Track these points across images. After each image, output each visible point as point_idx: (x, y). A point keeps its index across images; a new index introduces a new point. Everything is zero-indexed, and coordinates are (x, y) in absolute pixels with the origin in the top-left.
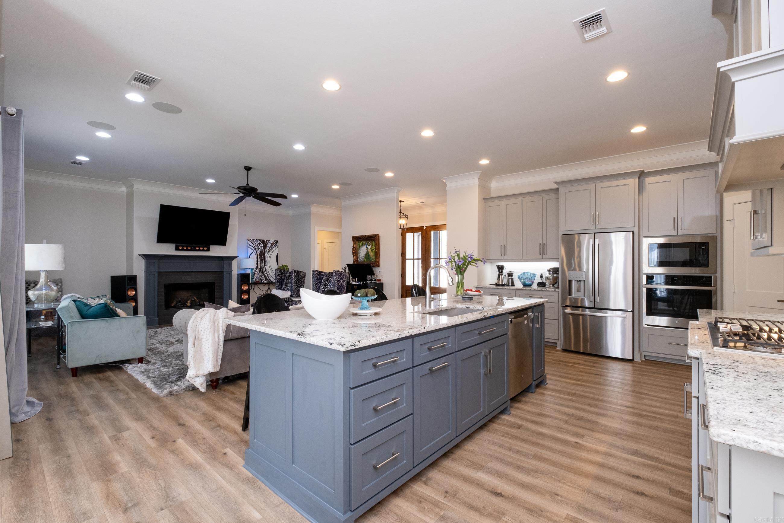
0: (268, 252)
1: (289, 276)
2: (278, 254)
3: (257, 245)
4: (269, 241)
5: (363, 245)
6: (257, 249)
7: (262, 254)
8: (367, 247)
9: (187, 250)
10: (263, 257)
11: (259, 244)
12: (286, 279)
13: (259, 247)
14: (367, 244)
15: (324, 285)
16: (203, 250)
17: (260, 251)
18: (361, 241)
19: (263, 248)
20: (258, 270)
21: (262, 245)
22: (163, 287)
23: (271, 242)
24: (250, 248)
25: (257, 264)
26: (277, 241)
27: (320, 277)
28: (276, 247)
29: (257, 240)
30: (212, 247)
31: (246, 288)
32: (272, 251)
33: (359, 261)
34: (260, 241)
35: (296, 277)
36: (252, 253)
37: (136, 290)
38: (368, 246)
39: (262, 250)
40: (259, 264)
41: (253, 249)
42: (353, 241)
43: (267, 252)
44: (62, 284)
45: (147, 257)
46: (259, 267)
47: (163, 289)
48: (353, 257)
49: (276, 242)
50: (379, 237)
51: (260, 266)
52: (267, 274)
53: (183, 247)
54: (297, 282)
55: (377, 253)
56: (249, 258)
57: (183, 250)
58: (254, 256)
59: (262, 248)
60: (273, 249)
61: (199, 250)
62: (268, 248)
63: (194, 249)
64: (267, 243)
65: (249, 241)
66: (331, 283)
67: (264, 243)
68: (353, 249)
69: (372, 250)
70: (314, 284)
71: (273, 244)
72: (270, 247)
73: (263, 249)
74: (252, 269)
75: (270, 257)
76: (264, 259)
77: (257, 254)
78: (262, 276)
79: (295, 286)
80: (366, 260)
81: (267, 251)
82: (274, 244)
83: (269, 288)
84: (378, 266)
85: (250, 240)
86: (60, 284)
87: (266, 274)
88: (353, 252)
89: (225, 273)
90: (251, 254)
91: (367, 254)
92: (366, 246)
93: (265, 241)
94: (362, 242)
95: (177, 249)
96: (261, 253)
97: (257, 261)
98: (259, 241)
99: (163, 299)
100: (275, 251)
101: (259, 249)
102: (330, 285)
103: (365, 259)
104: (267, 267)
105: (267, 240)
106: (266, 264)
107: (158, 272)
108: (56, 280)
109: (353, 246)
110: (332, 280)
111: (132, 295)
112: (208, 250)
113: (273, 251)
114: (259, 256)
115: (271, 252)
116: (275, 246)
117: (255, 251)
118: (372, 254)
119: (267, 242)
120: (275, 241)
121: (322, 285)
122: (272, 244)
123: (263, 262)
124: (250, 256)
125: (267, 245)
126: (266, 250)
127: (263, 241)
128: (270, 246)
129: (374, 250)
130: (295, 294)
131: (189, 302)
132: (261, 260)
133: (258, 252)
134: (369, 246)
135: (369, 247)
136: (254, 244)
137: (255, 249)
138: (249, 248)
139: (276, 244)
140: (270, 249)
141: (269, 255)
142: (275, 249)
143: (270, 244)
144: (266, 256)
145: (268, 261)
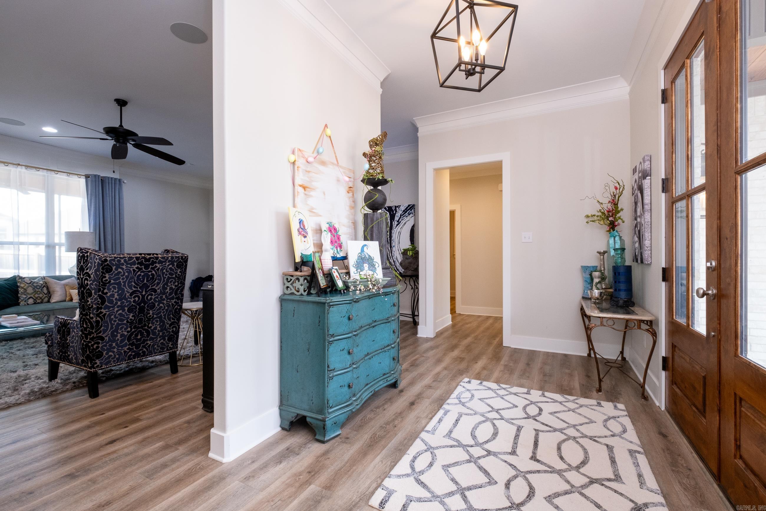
0: (397, 225)
2: (413, 226)
4: (399, 207)
10: (388, 233)
19: (389, 219)
21: (388, 214)
23: (403, 208)
26: (414, 206)
28: (411, 215)
32: (403, 222)
43: (395, 226)
49: (410, 208)
52: (394, 262)
60: (406, 219)
64: (396, 211)
67: (392, 211)
71: (405, 211)
72: (400, 217)
75: (400, 233)
76: (391, 237)
81: (395, 223)
82: (409, 210)
93: (394, 208)
104: (394, 249)
105: (395, 206)
106: (393, 245)
115: (401, 225)
116: (409, 215)
119: (396, 209)
120: (409, 205)
122: (403, 211)
123: (388, 241)
125: (395, 214)
126: (393, 223)
128: (401, 215)
139: (411, 210)
140: (400, 220)
141: (399, 230)
142: (408, 218)
143: (401, 212)
144: (393, 232)
145: (396, 240)
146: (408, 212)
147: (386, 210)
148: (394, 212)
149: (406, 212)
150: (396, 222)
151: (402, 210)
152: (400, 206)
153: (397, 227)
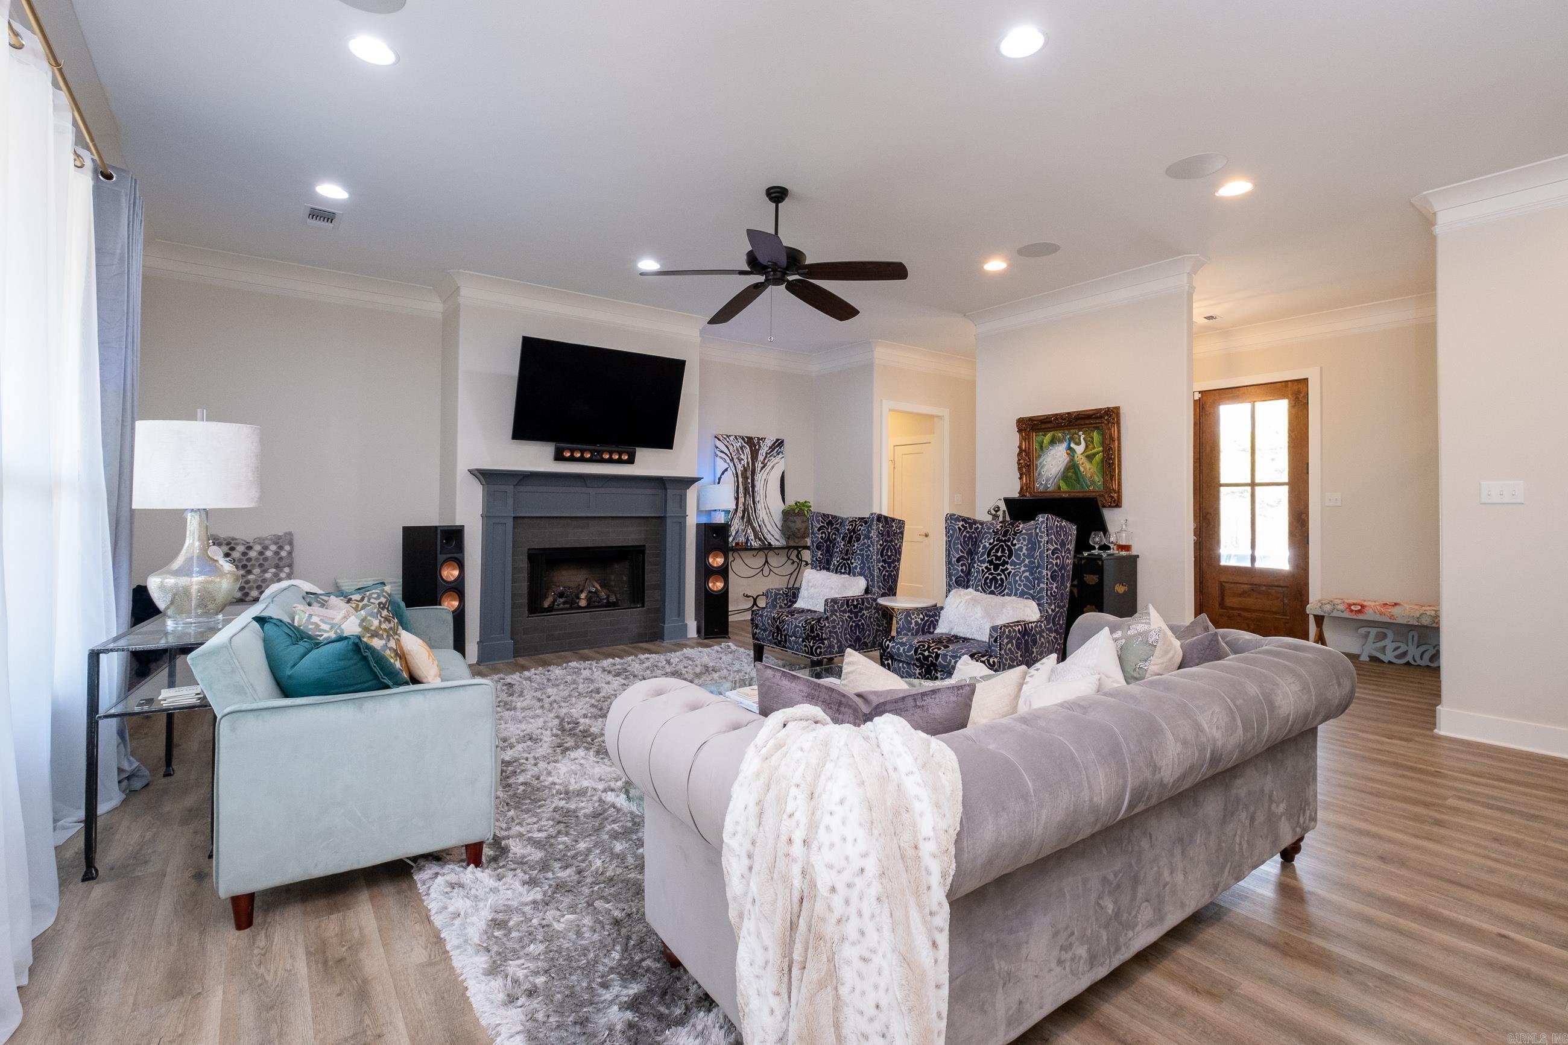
0: (762, 469)
1: (854, 531)
2: (783, 473)
3: (737, 449)
4: (763, 439)
5: (1053, 442)
6: (736, 461)
7: (749, 474)
8: (1070, 448)
9: (582, 460)
10: (749, 481)
11: (741, 448)
12: (843, 539)
13: (742, 456)
14: (1071, 439)
15: (991, 562)
16: (620, 461)
17: (744, 465)
18: (1046, 431)
19: (749, 457)
20: (740, 514)
21: (747, 450)
22: (525, 558)
23: (769, 443)
24: (721, 458)
25: (737, 499)
26: (783, 442)
27: (970, 537)
28: (781, 456)
29: (736, 437)
30: (640, 453)
31: (717, 561)
32: (770, 464)
33: (1041, 489)
34: (743, 439)
35: (880, 534)
36: (726, 470)
37: (461, 566)
38: (1073, 445)
39: (748, 463)
40: (741, 500)
41: (728, 460)
42: (1020, 431)
43: (759, 469)
44: (292, 548)
45: (487, 476)
46: (741, 505)
47: (524, 564)
48: (1021, 478)
49: (779, 444)
50: (1118, 415)
51: (744, 504)
52: (759, 526)
53: (572, 451)
54: (883, 550)
55: (1110, 463)
56: (719, 483)
57: (572, 459)
58: (729, 478)
59: (747, 458)
60: (774, 460)
61: (610, 461)
62: (761, 458)
63: (598, 457)
64: (760, 446)
65: (719, 440)
66: (1018, 557)
67: (752, 444)
68: (1019, 454)
69: (1090, 458)
70: (954, 560)
71: (772, 448)
72: (766, 457)
73: (750, 460)
74: (727, 512)
75: (766, 481)
76: (753, 486)
77: (737, 474)
78: (749, 531)
79: (878, 561)
80: (1064, 487)
81: (759, 465)
82: (777, 447)
83: (767, 562)
84: (1117, 504)
85: (721, 438)
86: (287, 548)
87: (756, 525)
88: (1019, 464)
89: (669, 521)
90: (723, 473)
91: (1071, 470)
92: (1065, 445)
93: (756, 441)
94: (1049, 435)
95: (559, 457)
96: (745, 470)
97: (737, 492)
98: (740, 440)
99: (524, 587)
100: (778, 466)
101: (740, 460)
102: (1013, 564)
103: (1062, 484)
104: (759, 506)
105: (758, 438)
106: (757, 500)
107: (514, 518)
108: (280, 537)
109: (1020, 447)
110: (1021, 549)
111: (453, 579)
112: (631, 461)
113: (773, 467)
114: (740, 480)
115: (768, 468)
116: (778, 454)
117: (731, 465)
118: (1089, 469)
119: (759, 443)
120: (777, 440)
121: (983, 562)
122: (770, 448)
123: (749, 494)
124: (720, 479)
125: (759, 450)
126: (756, 465)
127: (750, 441)
128: (766, 453)
129: (1098, 458)
130: (879, 587)
131: (583, 596)
132: (746, 489)
133: (740, 468)
134: (1078, 444)
135: (1079, 449)
136: (731, 447)
137: (732, 460)
138: (718, 459)
139: (780, 448)
140: (766, 461)
141: (764, 477)
142: (777, 459)
143: (765, 449)
144: (756, 478)
145: (762, 493)
146: (776, 450)
147: (745, 442)
148: (757, 447)
149: (774, 450)
150: (760, 463)
151: (768, 446)
152: (765, 439)
153: (763, 471)
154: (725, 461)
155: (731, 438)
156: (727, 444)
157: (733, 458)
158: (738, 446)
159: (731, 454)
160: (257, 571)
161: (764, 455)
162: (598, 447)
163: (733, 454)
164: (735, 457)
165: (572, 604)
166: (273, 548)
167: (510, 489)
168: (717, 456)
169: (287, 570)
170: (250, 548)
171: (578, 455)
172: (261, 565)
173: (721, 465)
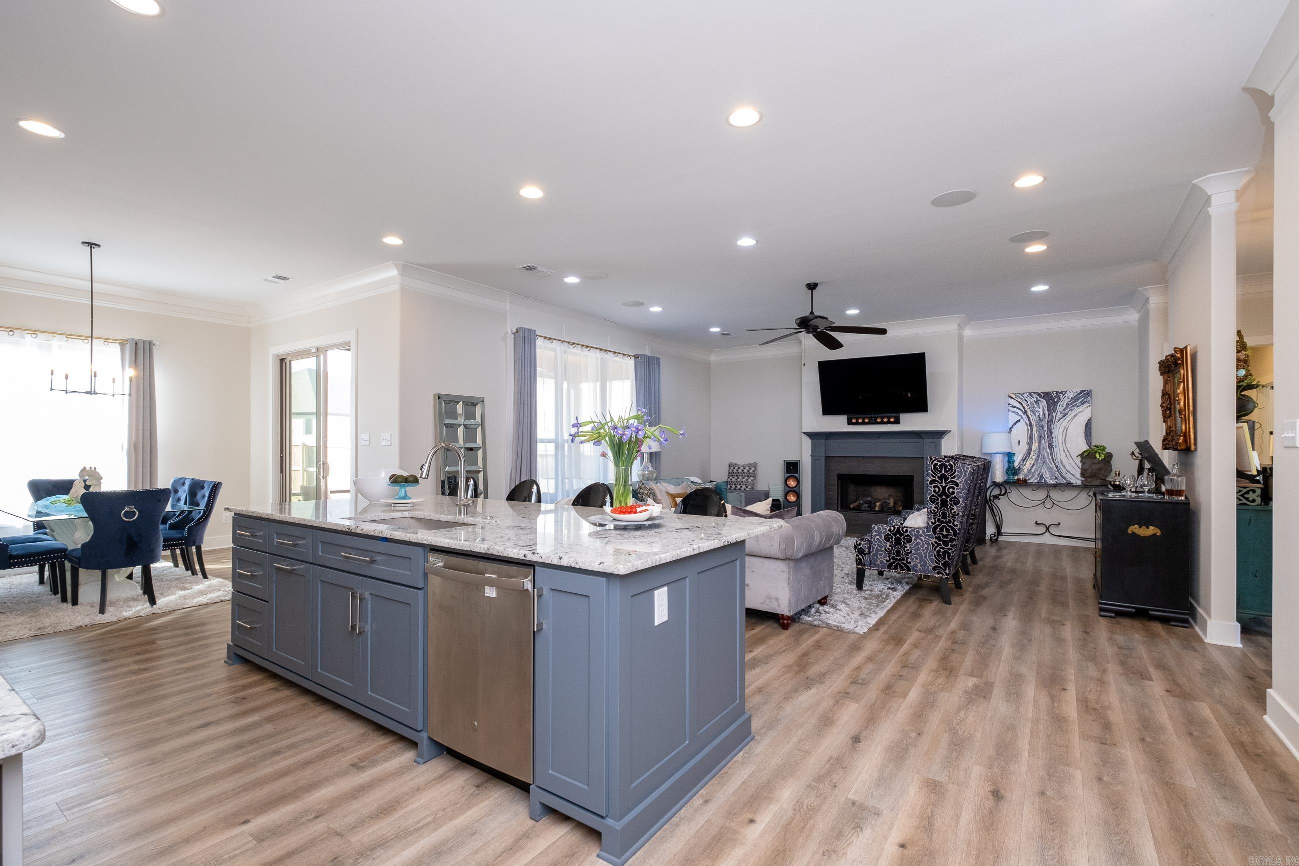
0: (1062, 418)
2: (1089, 420)
3: (1032, 404)
4: (1064, 393)
6: (1030, 413)
7: (1046, 422)
9: (863, 423)
10: (1046, 429)
11: (1036, 402)
13: (1037, 409)
16: (889, 422)
17: (1039, 417)
18: (1173, 370)
19: (1046, 409)
20: (1033, 456)
21: (1044, 403)
22: (836, 478)
23: (1070, 395)
24: (1013, 412)
25: (1030, 444)
26: (1089, 392)
28: (1086, 405)
29: (1030, 393)
30: (903, 417)
32: (1072, 413)
34: (1038, 394)
36: (1019, 421)
37: (798, 480)
39: (1044, 414)
40: (1035, 446)
41: (1021, 413)
42: (1162, 373)
43: (1059, 418)
44: (756, 469)
45: (811, 435)
46: (1035, 449)
49: (1085, 396)
51: (1039, 448)
52: (1057, 467)
53: (858, 419)
56: (1010, 432)
57: (857, 423)
58: (1022, 427)
59: (1043, 410)
60: (1077, 410)
61: (882, 423)
62: (1060, 408)
63: (874, 422)
64: (1059, 399)
65: (1011, 397)
67: (1051, 399)
68: (1162, 398)
71: (1075, 399)
72: (1065, 409)
73: (1046, 411)
74: (1009, 455)
75: (1066, 429)
76: (1050, 433)
77: (1031, 423)
78: (1043, 470)
81: (1057, 415)
82: (1080, 398)
83: (1048, 496)
85: (1014, 396)
86: (753, 469)
87: (1053, 466)
90: (1015, 424)
93: (1054, 394)
95: (850, 423)
96: (1041, 420)
97: (1031, 438)
98: (1035, 396)
99: (835, 495)
100: (1083, 414)
101: (1035, 412)
104: (1057, 450)
105: (1057, 392)
106: (1055, 444)
107: (826, 457)
108: (750, 464)
109: (1163, 388)
111: (793, 486)
112: (897, 422)
113: (1076, 416)
114: (1035, 428)
115: (1068, 418)
116: (1083, 404)
117: (1025, 417)
119: (1058, 397)
120: (1082, 391)
122: (1072, 399)
123: (1045, 439)
124: (1011, 428)
125: (1058, 402)
126: (1055, 414)
127: (1047, 396)
128: (1067, 404)
131: (879, 505)
132: (1041, 437)
133: (1033, 418)
136: (1024, 403)
137: (1025, 413)
138: (1010, 412)
139: (1086, 398)
140: (1065, 413)
141: (1063, 427)
142: (1081, 409)
143: (1067, 400)
144: (1054, 426)
145: (1060, 438)
146: (1080, 400)
147: (1041, 397)
148: (1056, 400)
149: (1077, 400)
150: (1059, 414)
151: (1070, 397)
152: (1066, 392)
153: (1062, 420)
154: (1018, 414)
155: (1025, 395)
156: (1019, 400)
157: (1026, 412)
158: (1032, 400)
159: (1024, 408)
160: (741, 478)
161: (1065, 405)
162: (873, 415)
163: (1026, 408)
164: (1028, 411)
165: (871, 509)
166: (747, 468)
167: (823, 441)
168: (1009, 410)
169: (752, 478)
170: (739, 468)
171: (860, 421)
172: (742, 476)
173: (1013, 418)
